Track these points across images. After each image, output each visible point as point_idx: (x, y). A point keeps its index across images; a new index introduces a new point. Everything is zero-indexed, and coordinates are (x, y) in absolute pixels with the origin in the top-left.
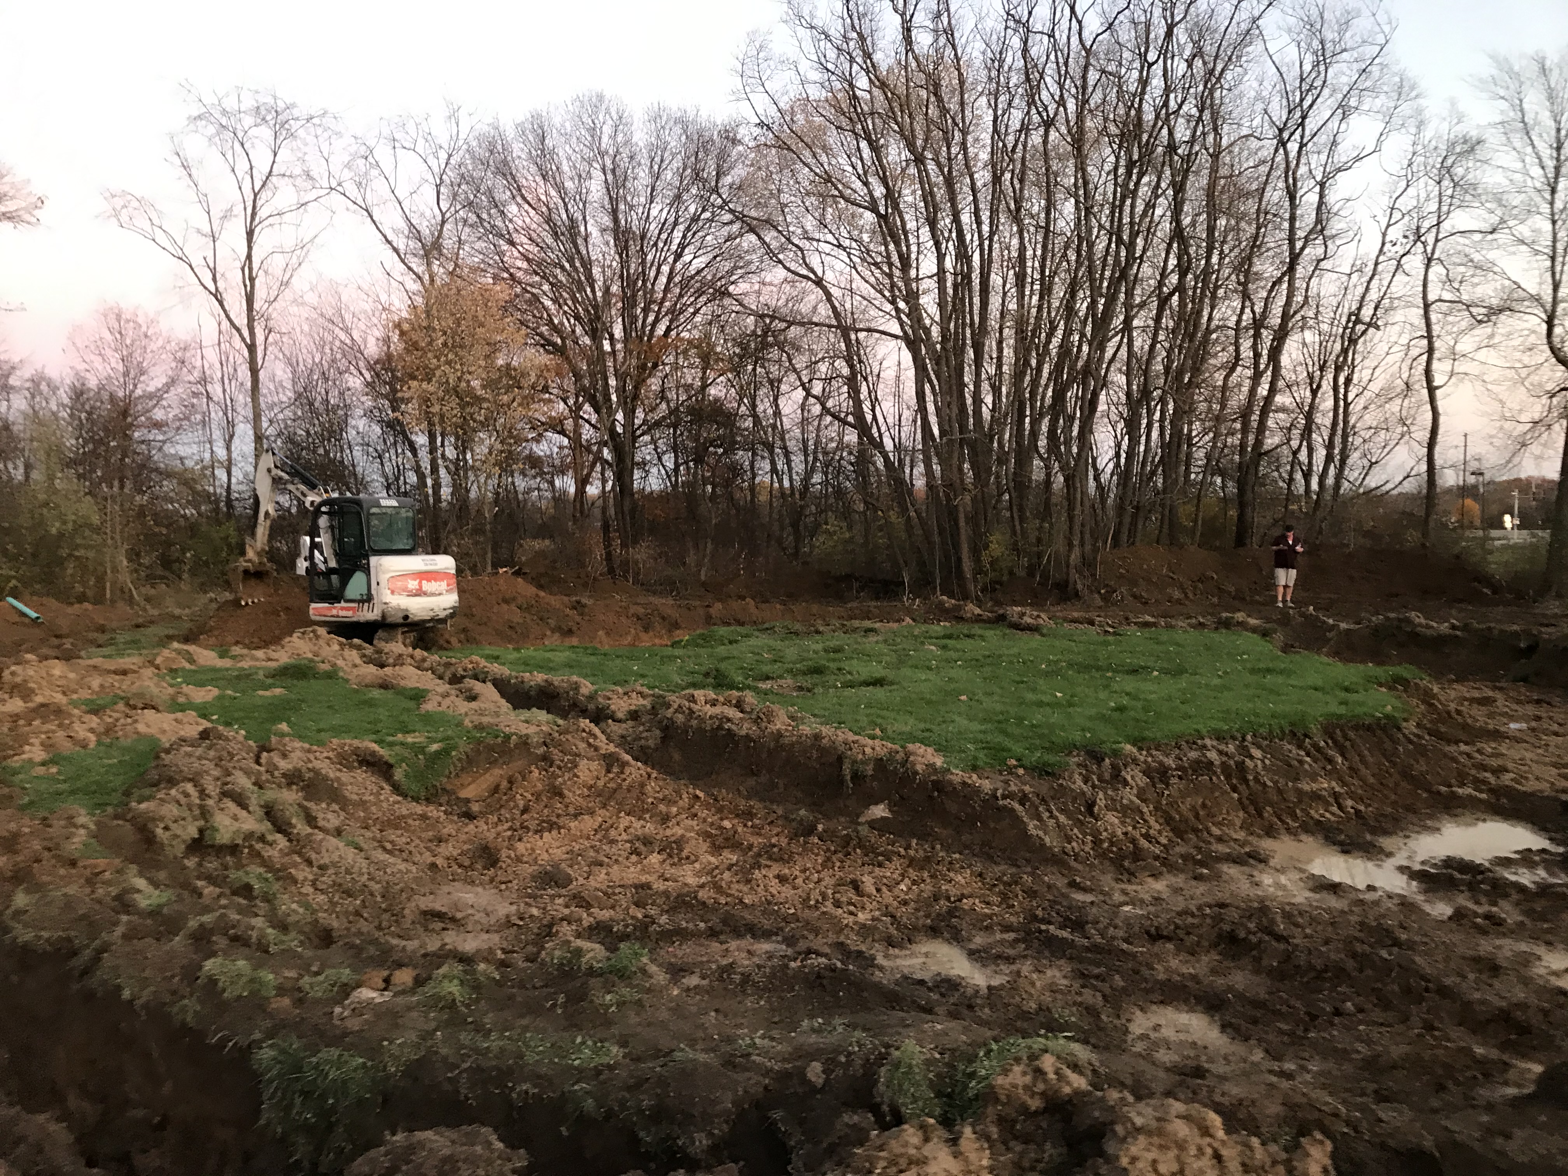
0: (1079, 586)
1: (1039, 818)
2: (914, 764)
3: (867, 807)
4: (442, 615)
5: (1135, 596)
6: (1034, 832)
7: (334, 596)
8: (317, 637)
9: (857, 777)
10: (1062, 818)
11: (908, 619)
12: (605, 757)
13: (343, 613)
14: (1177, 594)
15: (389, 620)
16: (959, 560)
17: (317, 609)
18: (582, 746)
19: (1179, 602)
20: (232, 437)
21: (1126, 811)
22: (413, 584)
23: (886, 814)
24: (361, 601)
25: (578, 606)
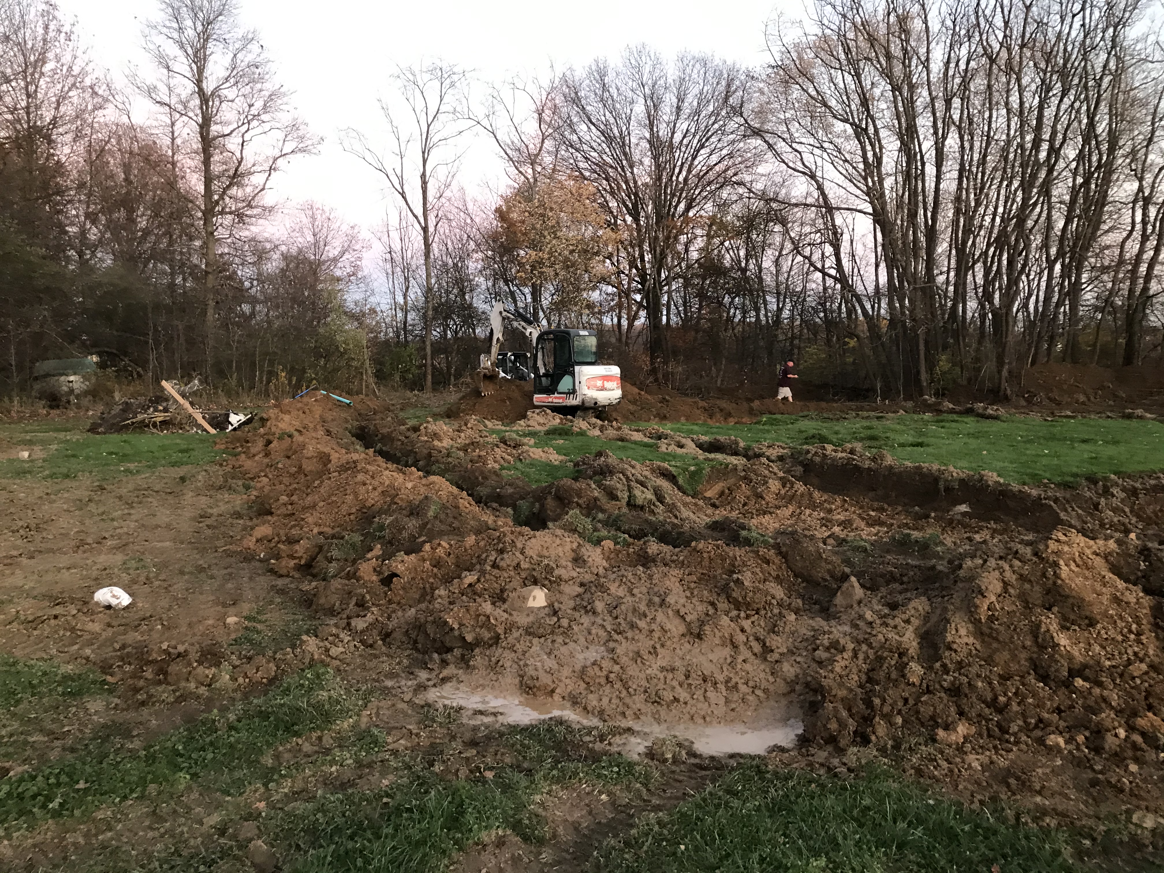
0: (1009, 392)
1: (1066, 510)
2: (987, 481)
3: (955, 506)
4: (615, 402)
5: (1049, 398)
6: (1065, 518)
7: (551, 390)
8: (547, 414)
9: (947, 489)
10: (1080, 511)
11: (901, 411)
12: (781, 479)
13: (555, 401)
14: (1082, 398)
15: (587, 405)
16: (918, 373)
17: (538, 398)
18: (767, 472)
19: (1083, 403)
20: (407, 288)
21: (1115, 510)
22: (599, 383)
23: (968, 510)
24: (569, 393)
25: (664, 400)
